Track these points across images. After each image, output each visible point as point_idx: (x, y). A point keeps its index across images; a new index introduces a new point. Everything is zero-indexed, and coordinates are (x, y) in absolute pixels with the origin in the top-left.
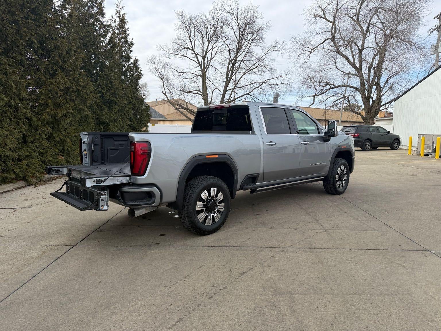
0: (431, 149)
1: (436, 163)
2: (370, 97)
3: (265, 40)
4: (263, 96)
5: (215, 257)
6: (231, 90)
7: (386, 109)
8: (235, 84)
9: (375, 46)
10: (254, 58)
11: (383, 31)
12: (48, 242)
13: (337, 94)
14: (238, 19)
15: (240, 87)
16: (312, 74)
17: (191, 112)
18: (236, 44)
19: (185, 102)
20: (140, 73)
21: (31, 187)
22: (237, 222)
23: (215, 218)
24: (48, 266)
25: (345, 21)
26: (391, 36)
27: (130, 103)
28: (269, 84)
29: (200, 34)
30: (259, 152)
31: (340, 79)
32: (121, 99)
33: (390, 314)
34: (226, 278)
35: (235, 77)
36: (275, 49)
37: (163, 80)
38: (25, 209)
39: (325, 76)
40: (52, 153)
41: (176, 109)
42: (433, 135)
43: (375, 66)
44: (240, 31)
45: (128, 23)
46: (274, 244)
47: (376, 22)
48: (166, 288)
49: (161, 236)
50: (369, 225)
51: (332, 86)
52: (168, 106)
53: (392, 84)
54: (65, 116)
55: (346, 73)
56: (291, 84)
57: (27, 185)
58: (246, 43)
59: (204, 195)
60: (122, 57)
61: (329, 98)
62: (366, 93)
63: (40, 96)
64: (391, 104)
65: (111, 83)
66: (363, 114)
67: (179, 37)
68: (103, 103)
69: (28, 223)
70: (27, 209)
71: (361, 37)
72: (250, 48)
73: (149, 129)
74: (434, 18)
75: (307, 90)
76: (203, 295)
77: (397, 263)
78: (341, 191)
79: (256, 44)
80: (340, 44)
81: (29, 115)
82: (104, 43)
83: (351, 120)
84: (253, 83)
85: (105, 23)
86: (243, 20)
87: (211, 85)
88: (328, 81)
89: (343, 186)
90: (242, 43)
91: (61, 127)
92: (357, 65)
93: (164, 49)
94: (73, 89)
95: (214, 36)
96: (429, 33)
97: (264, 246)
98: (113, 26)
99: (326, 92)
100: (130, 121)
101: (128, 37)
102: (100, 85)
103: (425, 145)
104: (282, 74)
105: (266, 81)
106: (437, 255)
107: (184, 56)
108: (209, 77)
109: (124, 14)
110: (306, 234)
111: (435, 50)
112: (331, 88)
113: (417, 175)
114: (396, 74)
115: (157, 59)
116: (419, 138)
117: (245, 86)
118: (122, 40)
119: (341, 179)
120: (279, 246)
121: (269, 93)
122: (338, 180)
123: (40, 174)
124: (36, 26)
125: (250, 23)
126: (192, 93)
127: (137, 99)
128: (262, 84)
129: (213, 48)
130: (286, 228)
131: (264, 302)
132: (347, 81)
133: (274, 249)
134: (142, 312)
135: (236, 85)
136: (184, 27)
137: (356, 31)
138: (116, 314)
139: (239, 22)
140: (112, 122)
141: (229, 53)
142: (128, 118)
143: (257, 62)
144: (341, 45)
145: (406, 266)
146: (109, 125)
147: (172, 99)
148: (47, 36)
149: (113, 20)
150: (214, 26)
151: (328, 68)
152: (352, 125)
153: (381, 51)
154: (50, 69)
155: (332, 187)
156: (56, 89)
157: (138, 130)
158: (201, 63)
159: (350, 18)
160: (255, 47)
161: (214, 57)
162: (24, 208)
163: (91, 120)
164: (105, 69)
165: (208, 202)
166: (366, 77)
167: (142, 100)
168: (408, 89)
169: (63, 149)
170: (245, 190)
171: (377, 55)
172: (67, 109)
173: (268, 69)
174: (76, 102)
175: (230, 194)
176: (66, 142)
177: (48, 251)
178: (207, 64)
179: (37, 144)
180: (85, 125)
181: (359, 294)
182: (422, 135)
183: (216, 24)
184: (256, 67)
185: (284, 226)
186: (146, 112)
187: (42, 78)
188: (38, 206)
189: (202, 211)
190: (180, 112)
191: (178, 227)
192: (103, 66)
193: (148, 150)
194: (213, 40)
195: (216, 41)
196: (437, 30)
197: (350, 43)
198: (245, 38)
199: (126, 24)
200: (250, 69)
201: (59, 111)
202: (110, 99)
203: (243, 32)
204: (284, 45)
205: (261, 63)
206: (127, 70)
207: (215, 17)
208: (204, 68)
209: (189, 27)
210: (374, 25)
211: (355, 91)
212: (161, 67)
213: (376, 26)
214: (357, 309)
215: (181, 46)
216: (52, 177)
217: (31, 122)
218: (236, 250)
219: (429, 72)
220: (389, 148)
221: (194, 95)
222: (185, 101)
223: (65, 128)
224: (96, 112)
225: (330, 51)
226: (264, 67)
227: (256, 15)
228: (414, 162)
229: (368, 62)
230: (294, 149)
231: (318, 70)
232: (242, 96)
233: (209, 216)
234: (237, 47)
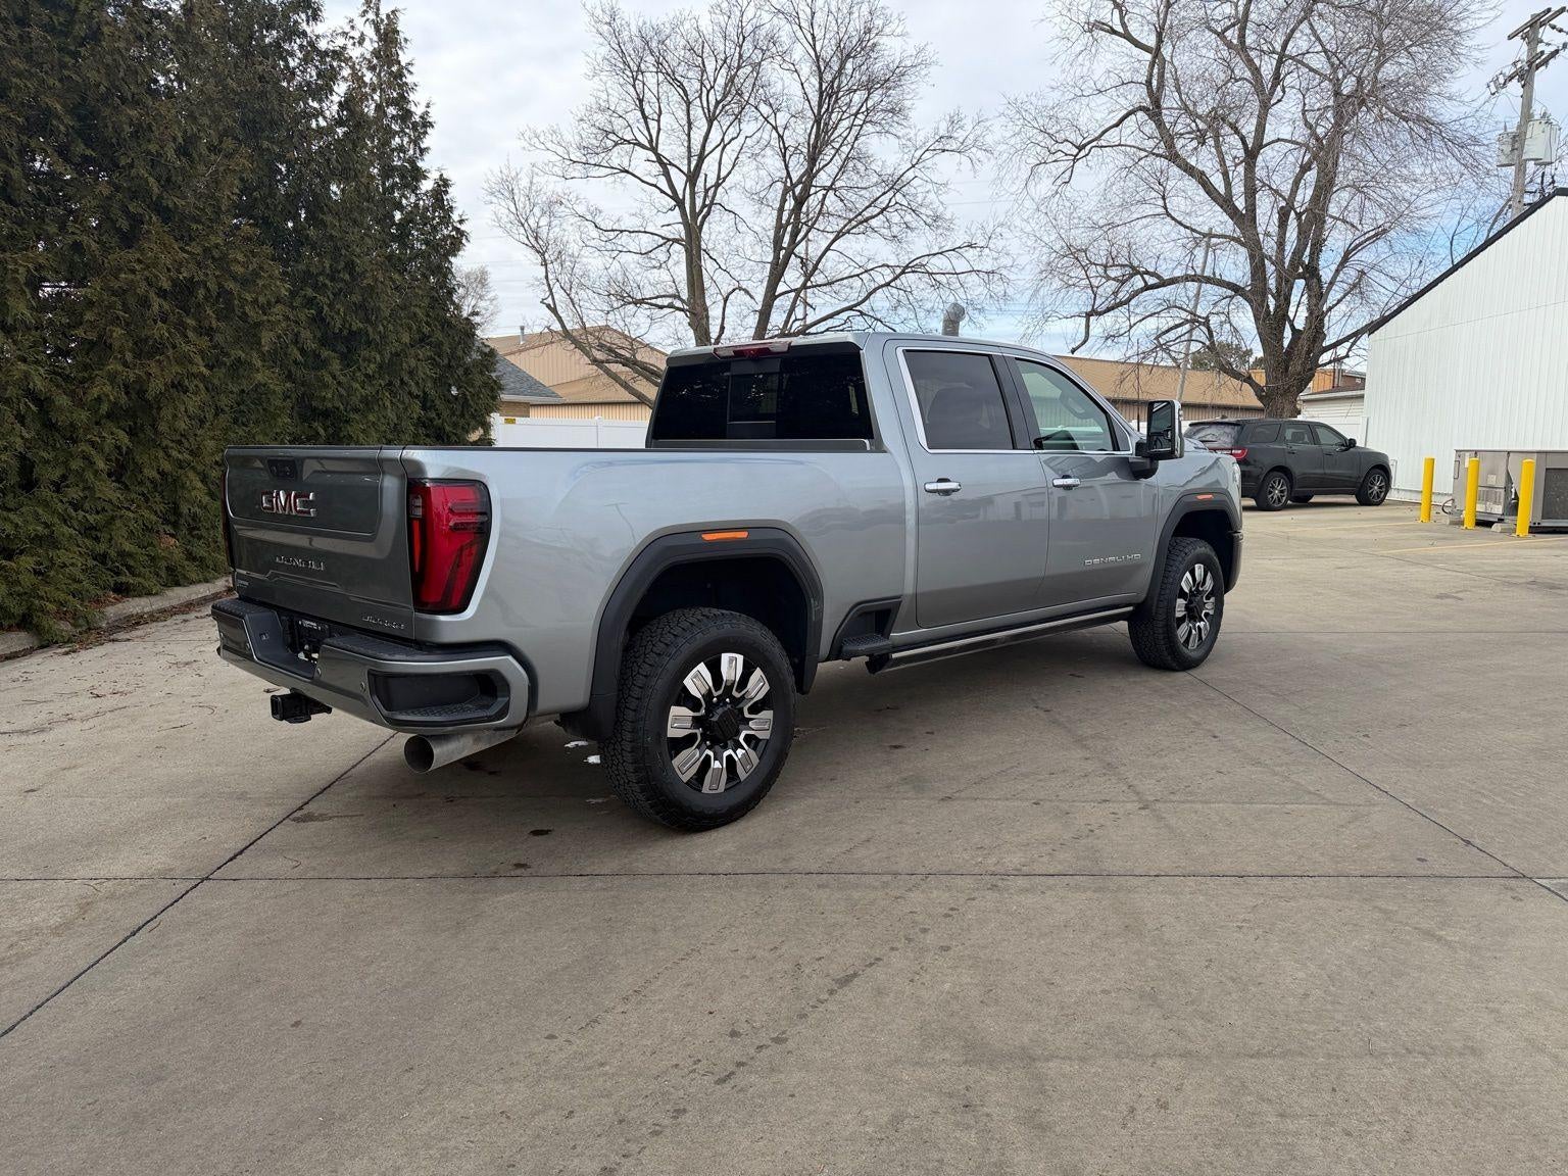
0: (1502, 501)
1: (1520, 552)
2: (1285, 316)
3: (911, 114)
4: (905, 316)
5: (741, 914)
6: (793, 295)
7: (1338, 360)
8: (805, 274)
9: (1302, 133)
10: (875, 179)
11: (1330, 80)
12: (102, 868)
13: (1168, 308)
14: (814, 38)
15: (825, 285)
16: (1080, 237)
17: (646, 371)
18: (809, 126)
19: (626, 337)
20: (458, 230)
21: (51, 653)
22: (821, 779)
23: (738, 764)
24: (98, 962)
25: (1196, 47)
26: (1359, 99)
27: (423, 340)
28: (928, 272)
29: (678, 89)
30: (898, 516)
31: (1179, 253)
32: (391, 327)
33: (1409, 1136)
34: (782, 999)
35: (807, 248)
36: (947, 147)
37: (547, 256)
38: (23, 739)
39: (1125, 244)
40: (132, 525)
41: (595, 361)
42: (1509, 453)
43: (1304, 207)
44: (821, 78)
45: (409, 45)
46: (960, 861)
47: (1304, 50)
48: (553, 1045)
49: (536, 837)
50: (1303, 783)
51: (1152, 281)
52: (564, 353)
53: (1362, 273)
54: (178, 386)
55: (1199, 233)
56: (1004, 272)
57: (36, 644)
58: (845, 124)
59: (697, 680)
60: (388, 171)
61: (1141, 321)
62: (1272, 303)
63: (81, 315)
64: (1358, 343)
65: (350, 266)
66: (1260, 377)
67: (601, 102)
68: (324, 342)
69: (33, 791)
70: (32, 739)
71: (1254, 105)
72: (859, 141)
73: (493, 435)
74: (1510, 37)
75: (1062, 295)
76: (695, 1070)
77: (1416, 928)
78: (1195, 655)
79: (878, 129)
80: (1179, 128)
81: (39, 384)
82: (320, 119)
83: (1218, 402)
84: (872, 269)
85: (323, 45)
86: (833, 42)
87: (719, 276)
88: (1136, 263)
89: (1200, 638)
90: (831, 123)
91: (163, 427)
92: (1240, 204)
93: (549, 145)
94: (208, 290)
95: (729, 99)
96: (1493, 90)
97: (922, 870)
98: (354, 58)
99: (1127, 302)
100: (424, 408)
101: (412, 97)
102: (308, 273)
103: (1480, 489)
104: (973, 236)
105: (918, 261)
106: (1560, 896)
107: (622, 171)
108: (710, 246)
109: (393, 12)
110: (1075, 818)
111: (1513, 150)
112: (1147, 287)
113: (1460, 595)
114: (1376, 235)
115: (524, 182)
116: (1458, 462)
117: (842, 279)
118: (389, 111)
119: (1193, 614)
120: (976, 870)
121: (928, 306)
122: (1185, 615)
123: (86, 603)
124: (60, 50)
125: (859, 49)
126: (652, 304)
127: (447, 325)
128: (903, 272)
129: (726, 140)
130: (999, 799)
131: (927, 1094)
132: (1201, 261)
133: (959, 881)
134: (456, 1148)
135: (808, 276)
136: (618, 64)
137: (1237, 81)
138: (353, 1157)
139: (818, 48)
140: (356, 410)
141: (785, 161)
142: (417, 397)
143: (884, 193)
144: (1182, 131)
145: (1449, 938)
146: (347, 422)
147: (577, 327)
148: (102, 89)
149: (352, 34)
150: (728, 61)
151: (1135, 216)
152: (1223, 417)
153: (1323, 155)
154: (116, 212)
155: (1162, 642)
156: (142, 288)
157: (454, 438)
158: (684, 196)
159: (1214, 36)
160: (875, 137)
161: (730, 173)
162: (22, 732)
163: (278, 403)
164: (324, 214)
165: (710, 708)
166: (1269, 246)
167: (467, 330)
168: (1415, 291)
169: (176, 510)
170: (849, 660)
171: (1310, 169)
172: (184, 360)
173: (924, 218)
174: (219, 338)
175: (794, 674)
176: (183, 486)
177: (101, 900)
178: (705, 200)
179: (74, 493)
180: (257, 422)
181: (1283, 1055)
182: (1467, 454)
183: (737, 55)
184: (881, 212)
185: (991, 789)
186: (481, 373)
187: (89, 247)
188: (77, 726)
189: (688, 741)
190: (608, 372)
191: (600, 801)
192: (319, 205)
193: (478, 514)
194: (726, 112)
195: (738, 118)
196: (1521, 78)
197: (1215, 124)
198: (839, 107)
199: (401, 48)
200: (860, 218)
201: (154, 369)
202: (347, 326)
203: (832, 82)
204: (979, 132)
205: (898, 196)
206: (408, 220)
207: (730, 29)
208: (695, 215)
209: (639, 66)
210: (1298, 61)
211: (1232, 297)
212: (537, 211)
213: (1307, 66)
214: (1281, 1115)
215: (607, 133)
216: (132, 615)
217: (47, 412)
218: (819, 886)
219: (1491, 228)
220: (1353, 499)
221: (657, 313)
222: (626, 333)
223: (182, 435)
224: (298, 373)
225: (1146, 154)
226: (910, 211)
227: (879, 22)
228: (1441, 549)
229: (1277, 192)
230: (1017, 506)
231: (1102, 222)
232: (831, 316)
233: (715, 759)
234: (813, 136)
